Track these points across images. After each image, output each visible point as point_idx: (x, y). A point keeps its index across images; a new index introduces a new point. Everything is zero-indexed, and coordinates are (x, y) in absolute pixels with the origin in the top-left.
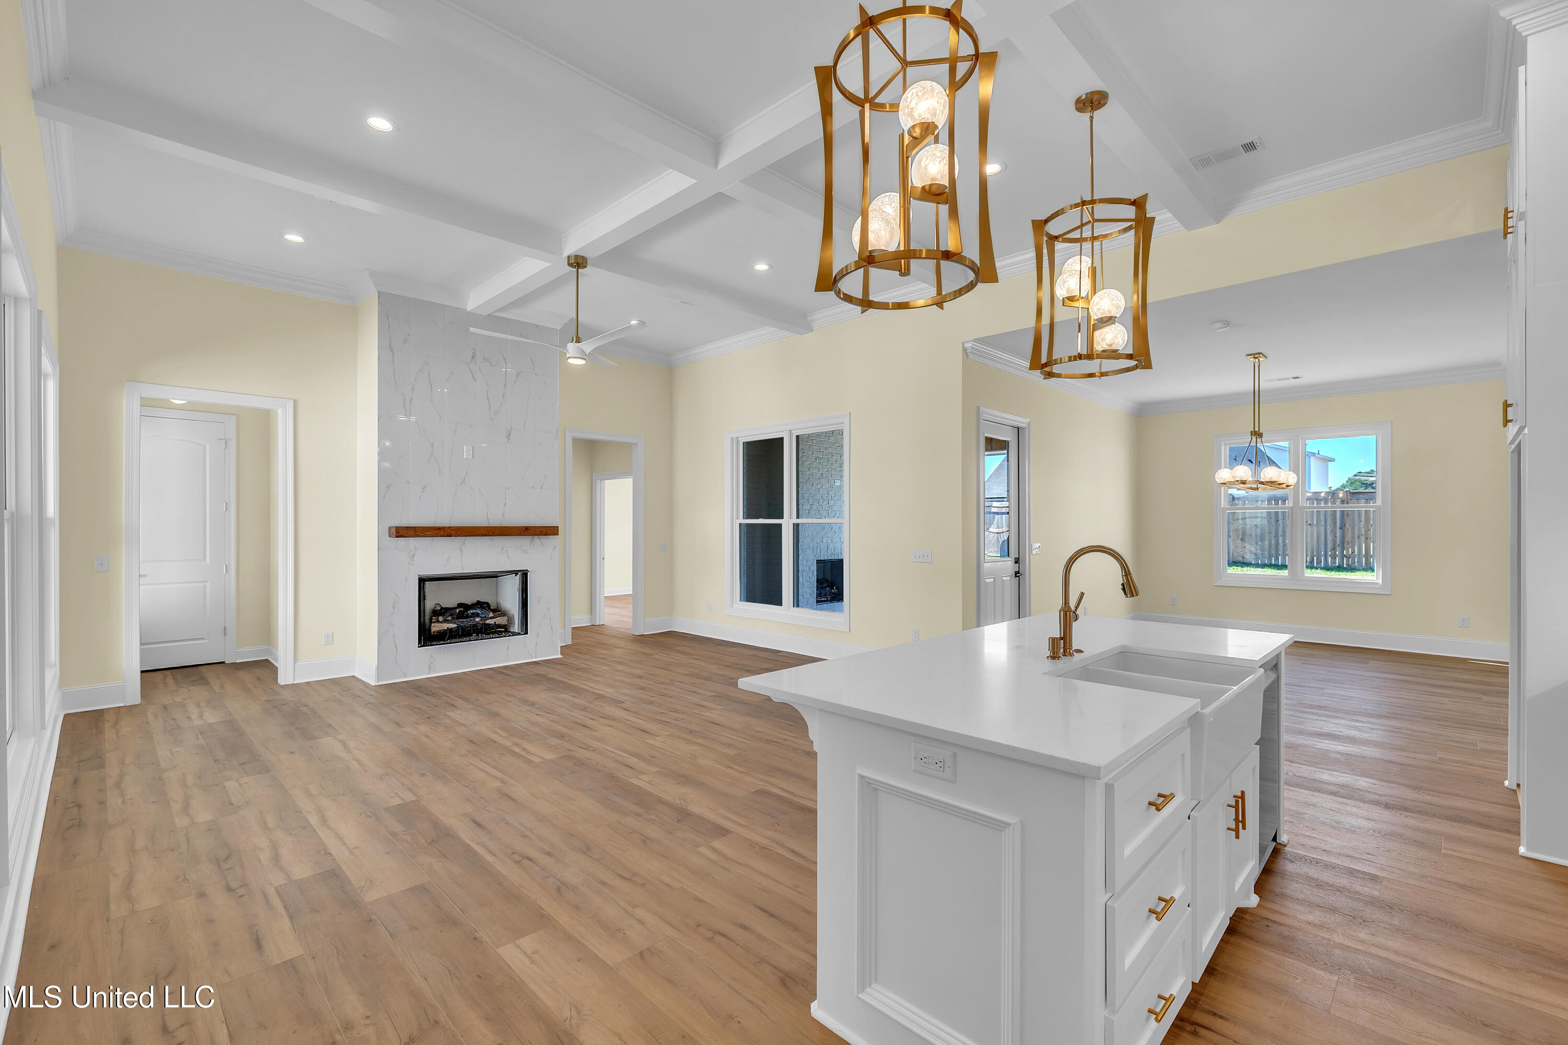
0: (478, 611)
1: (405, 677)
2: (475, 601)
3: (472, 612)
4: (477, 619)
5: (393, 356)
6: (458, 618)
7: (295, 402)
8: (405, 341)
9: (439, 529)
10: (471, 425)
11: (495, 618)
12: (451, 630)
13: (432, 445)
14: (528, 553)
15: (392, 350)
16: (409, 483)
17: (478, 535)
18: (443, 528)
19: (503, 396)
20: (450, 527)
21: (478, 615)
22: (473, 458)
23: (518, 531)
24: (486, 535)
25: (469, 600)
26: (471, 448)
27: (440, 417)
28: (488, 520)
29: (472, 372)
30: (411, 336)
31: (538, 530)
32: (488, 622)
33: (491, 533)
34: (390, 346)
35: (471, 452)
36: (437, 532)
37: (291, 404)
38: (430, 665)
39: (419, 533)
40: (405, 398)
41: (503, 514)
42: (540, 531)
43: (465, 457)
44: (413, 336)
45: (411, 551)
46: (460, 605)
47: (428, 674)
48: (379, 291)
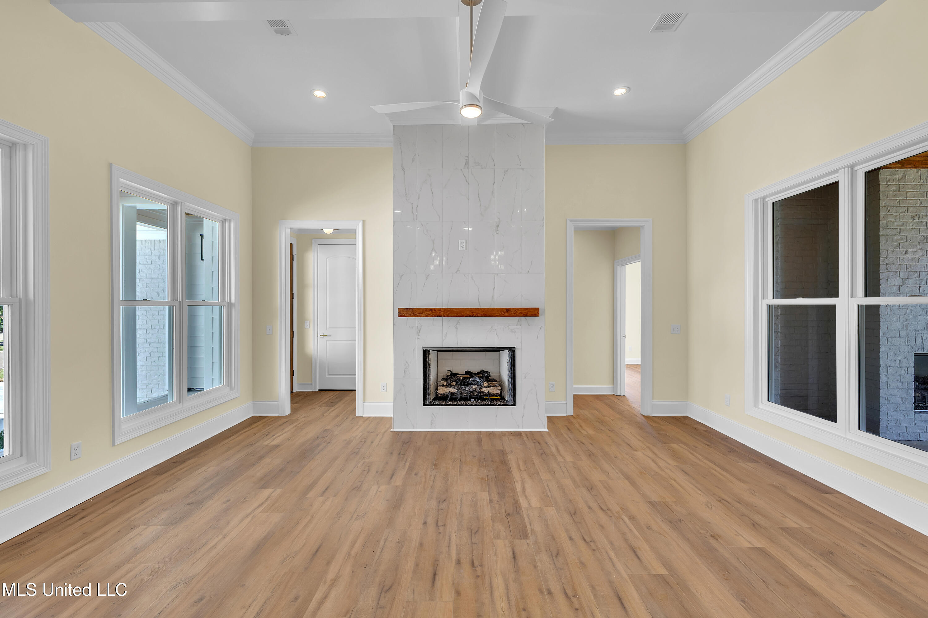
0: (478, 380)
1: (414, 428)
2: (479, 370)
3: (473, 380)
4: (474, 387)
5: (404, 174)
6: (461, 384)
7: (364, 222)
8: (413, 160)
9: (431, 310)
10: (464, 222)
11: (489, 387)
12: (452, 394)
13: (433, 241)
14: (515, 332)
15: (403, 169)
16: (416, 273)
17: (463, 316)
18: (435, 309)
19: (492, 193)
20: (440, 309)
21: (477, 383)
22: (466, 249)
23: (500, 312)
24: (470, 316)
25: (475, 368)
26: (464, 241)
27: (439, 217)
28: (479, 302)
29: (465, 176)
30: (417, 155)
31: (518, 312)
32: (483, 390)
33: (475, 314)
34: (402, 167)
35: (464, 245)
36: (429, 313)
37: (361, 223)
38: (432, 421)
39: (416, 314)
40: (413, 206)
41: (493, 297)
42: (521, 313)
43: (459, 249)
44: (418, 155)
45: (418, 328)
46: (467, 373)
47: (430, 429)
48: (394, 126)
